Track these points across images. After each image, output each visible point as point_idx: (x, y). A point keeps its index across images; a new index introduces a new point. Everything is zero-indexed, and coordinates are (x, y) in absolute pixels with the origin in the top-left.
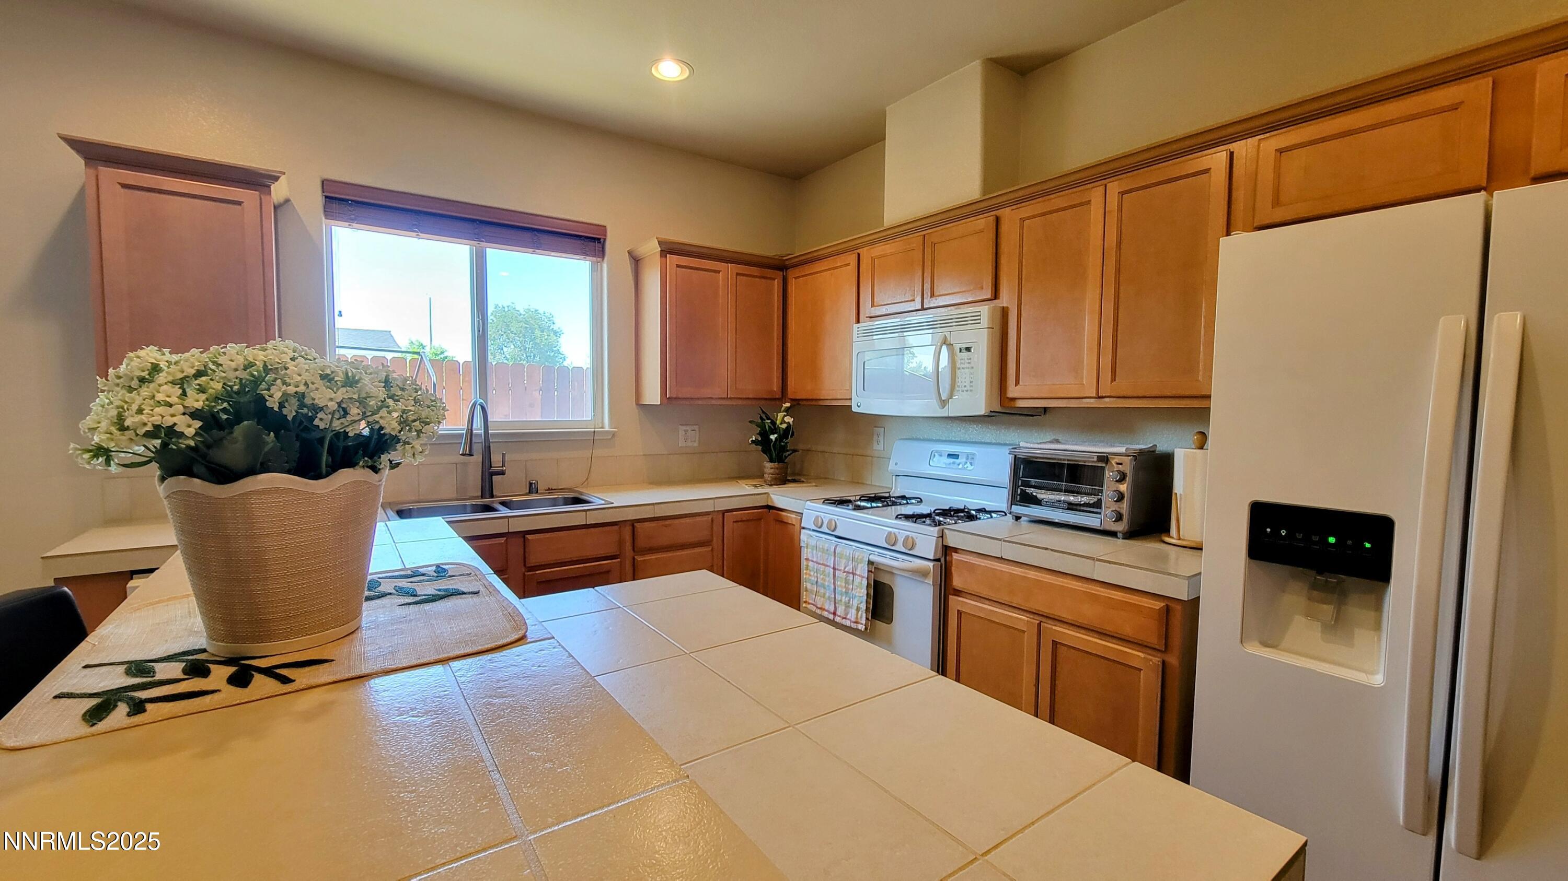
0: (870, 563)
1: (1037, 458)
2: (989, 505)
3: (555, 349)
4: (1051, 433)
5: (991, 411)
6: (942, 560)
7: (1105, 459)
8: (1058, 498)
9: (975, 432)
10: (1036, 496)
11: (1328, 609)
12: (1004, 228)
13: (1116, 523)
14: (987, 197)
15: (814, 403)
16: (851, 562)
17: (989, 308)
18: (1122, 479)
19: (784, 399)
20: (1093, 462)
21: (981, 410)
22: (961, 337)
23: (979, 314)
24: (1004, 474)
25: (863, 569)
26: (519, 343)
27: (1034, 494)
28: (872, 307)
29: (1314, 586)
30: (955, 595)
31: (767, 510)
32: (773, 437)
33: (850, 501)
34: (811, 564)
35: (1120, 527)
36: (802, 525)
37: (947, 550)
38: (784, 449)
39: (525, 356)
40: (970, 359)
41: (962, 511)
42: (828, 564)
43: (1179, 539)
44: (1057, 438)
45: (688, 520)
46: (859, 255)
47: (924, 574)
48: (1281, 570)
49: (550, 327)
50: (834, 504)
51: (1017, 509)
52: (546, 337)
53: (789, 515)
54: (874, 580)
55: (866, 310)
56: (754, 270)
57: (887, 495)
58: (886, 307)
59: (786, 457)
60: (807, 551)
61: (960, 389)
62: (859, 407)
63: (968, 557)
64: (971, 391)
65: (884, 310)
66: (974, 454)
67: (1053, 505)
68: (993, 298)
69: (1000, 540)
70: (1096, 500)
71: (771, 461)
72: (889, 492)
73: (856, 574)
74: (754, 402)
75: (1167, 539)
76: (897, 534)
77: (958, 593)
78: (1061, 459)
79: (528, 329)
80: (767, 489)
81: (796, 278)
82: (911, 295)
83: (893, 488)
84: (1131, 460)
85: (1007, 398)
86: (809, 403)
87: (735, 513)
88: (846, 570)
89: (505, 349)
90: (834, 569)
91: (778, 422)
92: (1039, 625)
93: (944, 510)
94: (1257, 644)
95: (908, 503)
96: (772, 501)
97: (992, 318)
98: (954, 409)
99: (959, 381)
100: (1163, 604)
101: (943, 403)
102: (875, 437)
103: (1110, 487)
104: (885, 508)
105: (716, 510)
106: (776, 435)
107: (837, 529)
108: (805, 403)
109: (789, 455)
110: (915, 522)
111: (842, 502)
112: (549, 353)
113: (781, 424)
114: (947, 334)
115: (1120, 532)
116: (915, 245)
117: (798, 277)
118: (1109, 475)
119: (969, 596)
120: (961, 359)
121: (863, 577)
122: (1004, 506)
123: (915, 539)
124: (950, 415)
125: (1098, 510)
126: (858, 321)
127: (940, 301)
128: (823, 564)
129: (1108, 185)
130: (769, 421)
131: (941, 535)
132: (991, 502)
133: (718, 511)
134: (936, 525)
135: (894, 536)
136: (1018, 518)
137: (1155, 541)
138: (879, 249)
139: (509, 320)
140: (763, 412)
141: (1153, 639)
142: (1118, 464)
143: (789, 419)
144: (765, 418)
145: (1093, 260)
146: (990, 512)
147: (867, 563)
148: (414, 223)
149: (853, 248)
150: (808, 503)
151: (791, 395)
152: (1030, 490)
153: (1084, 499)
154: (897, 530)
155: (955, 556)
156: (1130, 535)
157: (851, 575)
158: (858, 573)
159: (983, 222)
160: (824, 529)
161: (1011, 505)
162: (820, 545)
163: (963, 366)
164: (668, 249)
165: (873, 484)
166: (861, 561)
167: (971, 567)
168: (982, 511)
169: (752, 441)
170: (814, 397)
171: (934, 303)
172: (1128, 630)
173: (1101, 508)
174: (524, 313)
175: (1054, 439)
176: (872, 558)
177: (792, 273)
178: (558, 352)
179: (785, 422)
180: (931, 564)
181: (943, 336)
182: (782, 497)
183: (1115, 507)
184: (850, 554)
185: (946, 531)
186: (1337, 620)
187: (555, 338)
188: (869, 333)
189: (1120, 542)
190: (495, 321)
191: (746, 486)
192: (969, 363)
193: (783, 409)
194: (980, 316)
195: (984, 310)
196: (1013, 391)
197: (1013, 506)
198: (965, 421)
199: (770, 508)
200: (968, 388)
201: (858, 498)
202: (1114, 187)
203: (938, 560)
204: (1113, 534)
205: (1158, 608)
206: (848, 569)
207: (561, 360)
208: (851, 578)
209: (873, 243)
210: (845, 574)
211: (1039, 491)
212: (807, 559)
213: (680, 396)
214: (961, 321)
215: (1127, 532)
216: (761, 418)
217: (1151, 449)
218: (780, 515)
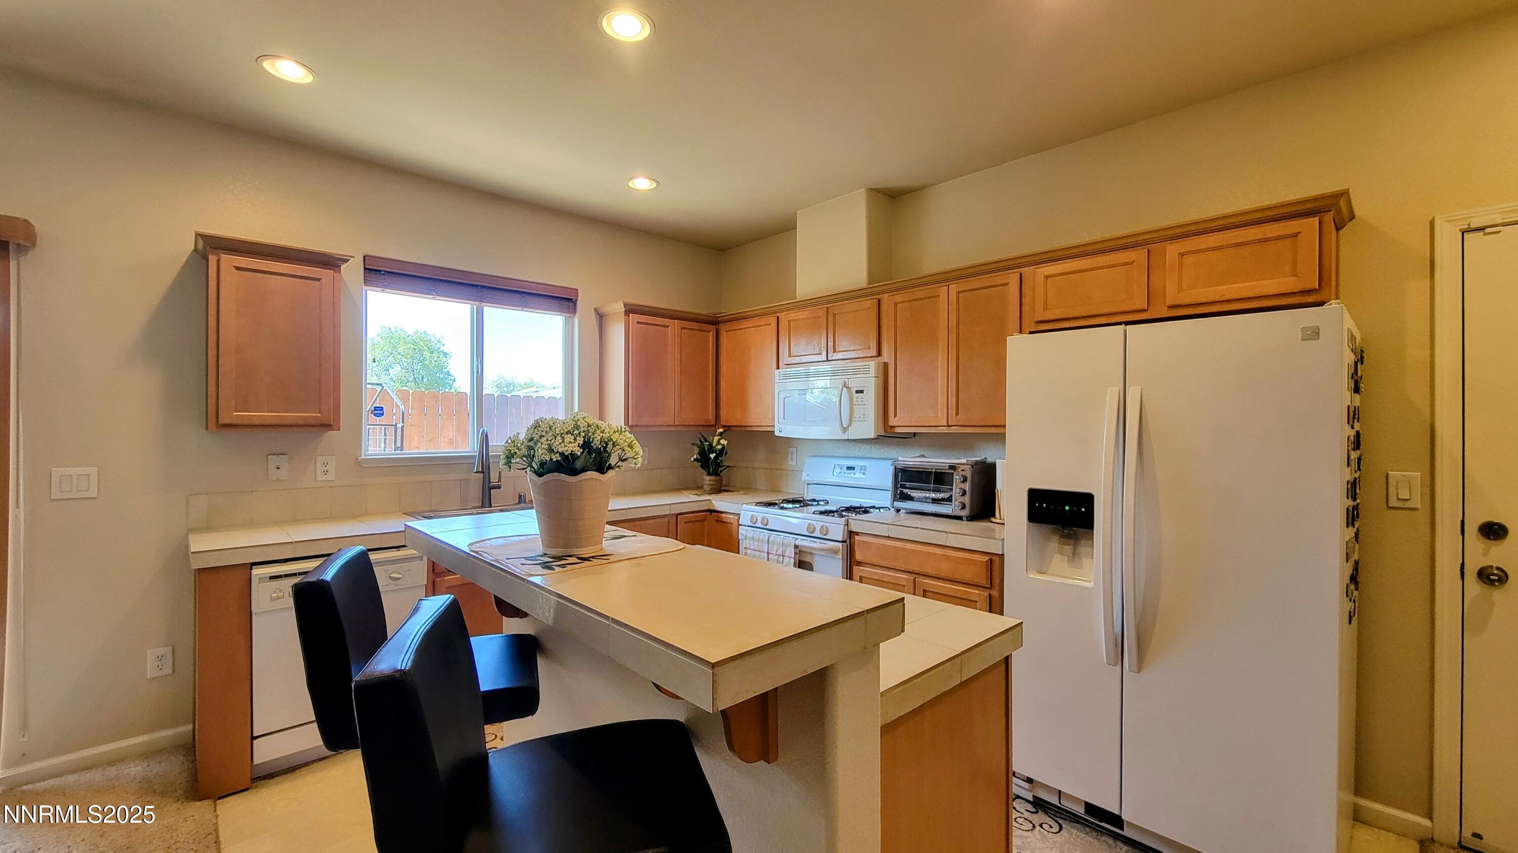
0: (796, 547)
1: (910, 468)
2: (877, 503)
3: (444, 370)
4: (919, 450)
5: (878, 436)
6: (848, 541)
7: (953, 467)
8: (924, 495)
9: (866, 450)
10: (910, 495)
11: (1068, 548)
12: (884, 307)
13: (962, 510)
14: (871, 286)
15: (744, 429)
16: (781, 547)
17: (875, 364)
18: (965, 480)
19: (717, 426)
20: (946, 469)
21: (872, 435)
22: (855, 384)
23: (868, 367)
24: (887, 480)
25: (790, 552)
26: (406, 364)
27: (909, 493)
28: (789, 357)
29: (1063, 536)
30: (857, 565)
31: (709, 513)
32: (712, 456)
33: (776, 504)
34: (749, 551)
35: (965, 513)
36: (740, 523)
37: (851, 534)
38: (718, 465)
39: (412, 377)
40: (863, 398)
41: (860, 508)
42: (763, 550)
43: (1001, 519)
44: (923, 454)
45: (651, 521)
46: (778, 317)
47: (836, 552)
48: (1046, 528)
49: (439, 348)
50: (765, 505)
51: (898, 504)
52: (436, 359)
53: (728, 516)
54: (799, 560)
55: (784, 358)
56: (695, 325)
57: (802, 499)
58: (801, 357)
59: (721, 471)
60: (746, 542)
61: (856, 419)
62: (780, 432)
63: (866, 538)
64: (864, 421)
65: (798, 359)
66: (865, 467)
67: (920, 500)
68: (878, 355)
69: (887, 524)
70: (948, 496)
71: (709, 474)
72: (803, 497)
73: (785, 556)
74: (694, 428)
75: (993, 520)
76: (815, 525)
77: (859, 563)
78: (926, 469)
79: (417, 351)
80: (707, 497)
81: (726, 331)
82: (819, 350)
83: (806, 494)
84: (970, 468)
85: (889, 426)
86: (739, 429)
87: (685, 515)
88: (778, 553)
89: (391, 371)
90: (768, 553)
91: (714, 444)
92: (915, 580)
93: (847, 508)
94: (1035, 572)
95: (818, 504)
96: (714, 506)
97: (877, 371)
98: (852, 434)
99: (855, 414)
100: (987, 558)
101: (845, 430)
102: (790, 455)
103: (957, 487)
104: (802, 508)
105: (672, 513)
106: (714, 455)
107: (769, 524)
108: (736, 428)
109: (724, 470)
110: (828, 516)
111: (770, 504)
112: (438, 375)
113: (717, 445)
114: (846, 380)
115: (964, 516)
116: (821, 314)
117: (730, 331)
118: (957, 478)
119: (867, 565)
120: (857, 398)
121: (791, 557)
122: (888, 504)
123: (829, 527)
124: (849, 438)
125: (950, 503)
126: (778, 368)
127: (840, 356)
128: (759, 551)
129: (950, 286)
130: (708, 443)
131: (846, 523)
132: (879, 501)
133: (673, 514)
134: (842, 517)
135: (812, 526)
136: (898, 511)
137: (987, 522)
138: (793, 315)
139: (396, 341)
140: (703, 436)
141: (984, 582)
142: (962, 470)
143: (723, 442)
144: (703, 440)
145: (942, 334)
146: (879, 508)
147: (793, 546)
148: (432, 288)
149: (774, 313)
150: (744, 505)
151: (723, 423)
152: (905, 491)
153: (942, 496)
154: (815, 522)
155: (857, 537)
156: (972, 518)
157: (782, 557)
158: (787, 554)
159: (869, 303)
160: (759, 524)
161: (894, 501)
162: (756, 536)
163: (857, 403)
164: (630, 310)
165: (789, 491)
166: (790, 545)
167: (868, 545)
168: (874, 507)
169: (695, 460)
170: (743, 425)
171: (836, 357)
172: (968, 577)
173: (952, 502)
174: (413, 334)
175: (921, 455)
176: (797, 543)
177: (722, 327)
178: (448, 374)
179: (721, 444)
180: (840, 545)
181: (843, 382)
182: (720, 503)
183: (961, 499)
184: (780, 541)
185: (850, 520)
186: (1074, 554)
187: (445, 360)
188: (786, 376)
189: (965, 523)
190: (381, 342)
191: (691, 495)
192: (862, 401)
193: (717, 433)
194: (869, 368)
195: (872, 365)
196: (893, 421)
197: (895, 502)
198: (861, 442)
199: (711, 511)
200: (862, 419)
201: (781, 501)
202: (954, 288)
203: (844, 542)
204: (959, 518)
205: (985, 560)
206: (780, 552)
207: (451, 382)
208: (782, 560)
209: (788, 310)
210: (777, 556)
211: (912, 491)
212: (746, 548)
213: (639, 424)
214: (856, 372)
215: (968, 517)
216: (700, 441)
217: (984, 461)
218: (721, 517)
